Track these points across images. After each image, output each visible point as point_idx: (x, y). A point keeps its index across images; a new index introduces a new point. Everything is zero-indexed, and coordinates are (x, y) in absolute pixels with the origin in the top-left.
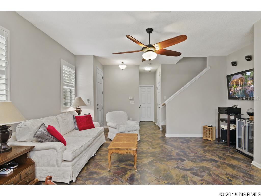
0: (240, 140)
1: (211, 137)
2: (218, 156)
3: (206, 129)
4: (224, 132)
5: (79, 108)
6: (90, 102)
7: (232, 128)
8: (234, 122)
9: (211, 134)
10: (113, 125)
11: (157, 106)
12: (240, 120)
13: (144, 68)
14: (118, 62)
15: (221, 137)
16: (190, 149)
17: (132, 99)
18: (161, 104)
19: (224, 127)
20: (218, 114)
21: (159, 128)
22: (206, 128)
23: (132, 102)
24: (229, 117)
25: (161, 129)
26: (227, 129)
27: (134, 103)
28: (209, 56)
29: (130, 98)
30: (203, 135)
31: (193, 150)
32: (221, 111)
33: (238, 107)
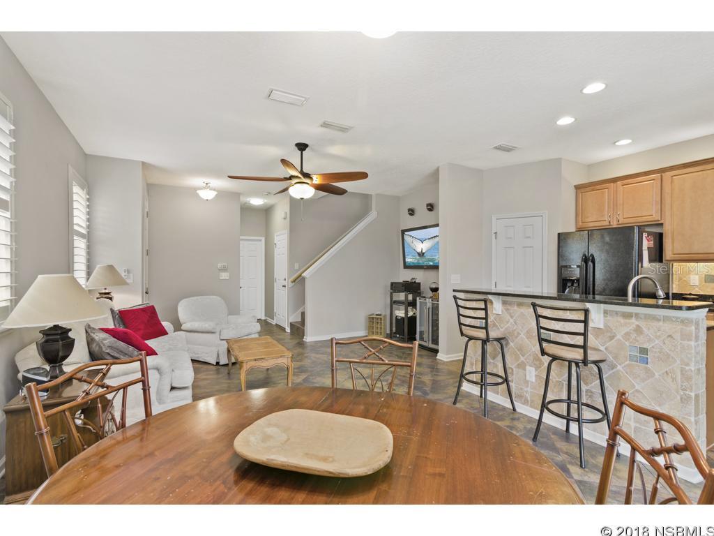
0: (421, 333)
1: (381, 333)
2: (397, 356)
3: (373, 321)
4: (400, 322)
5: (107, 291)
6: (132, 277)
7: (410, 314)
8: (413, 304)
9: (381, 328)
10: (207, 325)
11: (275, 284)
12: (422, 300)
13: (248, 199)
14: (197, 181)
15: (394, 331)
16: (355, 354)
17: (224, 269)
18: (288, 279)
19: (400, 313)
20: (391, 293)
21: (283, 329)
22: (373, 318)
23: (224, 276)
24: (406, 297)
25: (288, 330)
26: (403, 315)
27: (227, 278)
28: (377, 195)
29: (219, 265)
30: (367, 331)
31: (360, 354)
32: (395, 287)
33: (417, 281)
